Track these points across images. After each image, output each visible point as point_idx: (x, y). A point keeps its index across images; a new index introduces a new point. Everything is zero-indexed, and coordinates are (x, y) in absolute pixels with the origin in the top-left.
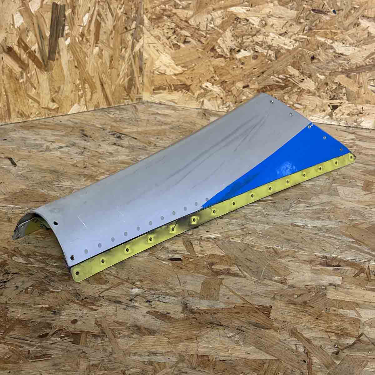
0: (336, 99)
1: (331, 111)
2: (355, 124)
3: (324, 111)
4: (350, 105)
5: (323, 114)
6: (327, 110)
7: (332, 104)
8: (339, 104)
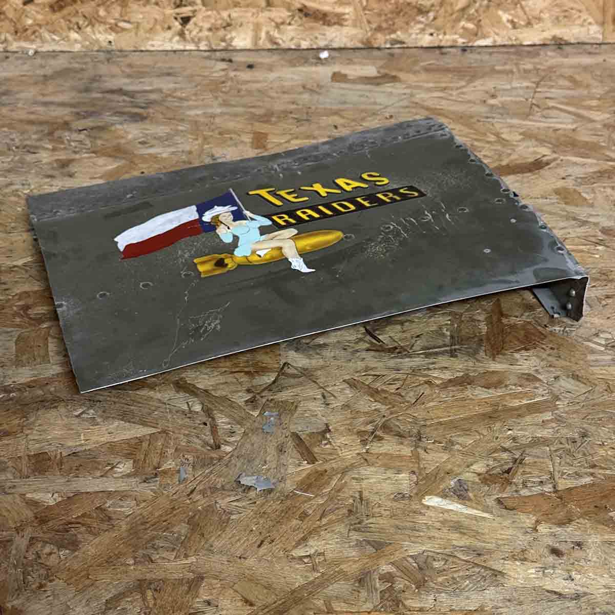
0: (185, 6)
1: (180, 27)
2: (223, 44)
3: (169, 28)
4: (209, 13)
5: (169, 34)
6: (174, 26)
7: (181, 16)
8: (191, 14)
